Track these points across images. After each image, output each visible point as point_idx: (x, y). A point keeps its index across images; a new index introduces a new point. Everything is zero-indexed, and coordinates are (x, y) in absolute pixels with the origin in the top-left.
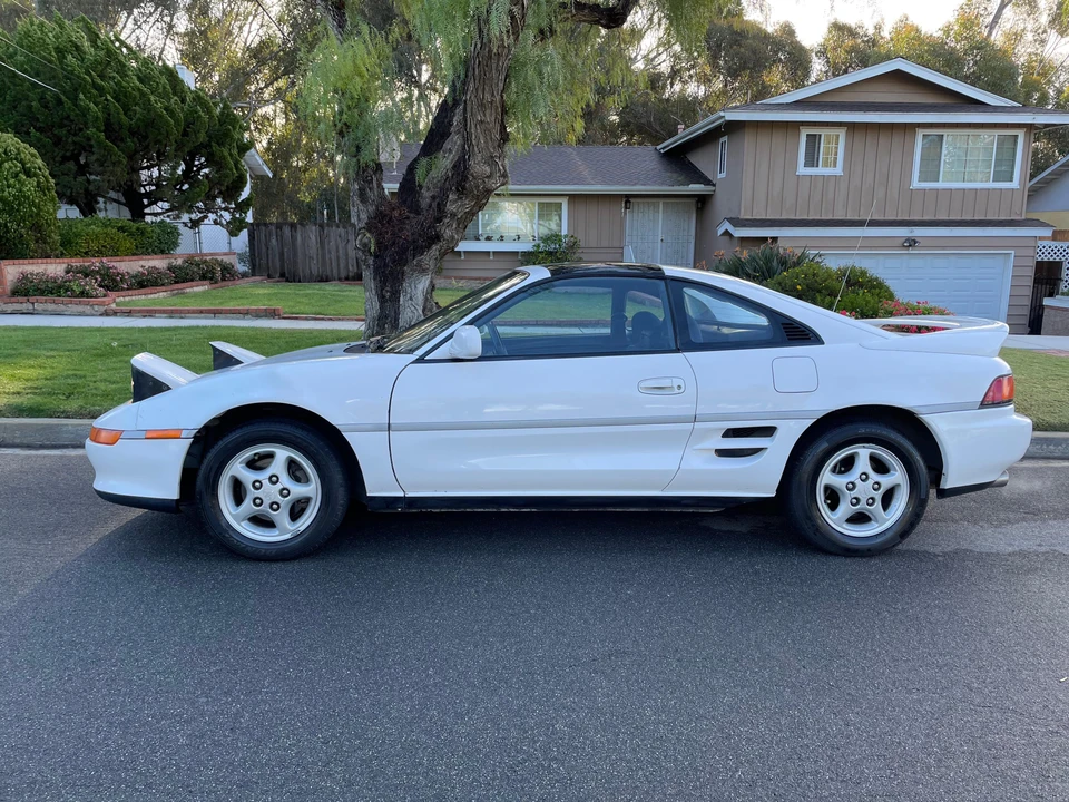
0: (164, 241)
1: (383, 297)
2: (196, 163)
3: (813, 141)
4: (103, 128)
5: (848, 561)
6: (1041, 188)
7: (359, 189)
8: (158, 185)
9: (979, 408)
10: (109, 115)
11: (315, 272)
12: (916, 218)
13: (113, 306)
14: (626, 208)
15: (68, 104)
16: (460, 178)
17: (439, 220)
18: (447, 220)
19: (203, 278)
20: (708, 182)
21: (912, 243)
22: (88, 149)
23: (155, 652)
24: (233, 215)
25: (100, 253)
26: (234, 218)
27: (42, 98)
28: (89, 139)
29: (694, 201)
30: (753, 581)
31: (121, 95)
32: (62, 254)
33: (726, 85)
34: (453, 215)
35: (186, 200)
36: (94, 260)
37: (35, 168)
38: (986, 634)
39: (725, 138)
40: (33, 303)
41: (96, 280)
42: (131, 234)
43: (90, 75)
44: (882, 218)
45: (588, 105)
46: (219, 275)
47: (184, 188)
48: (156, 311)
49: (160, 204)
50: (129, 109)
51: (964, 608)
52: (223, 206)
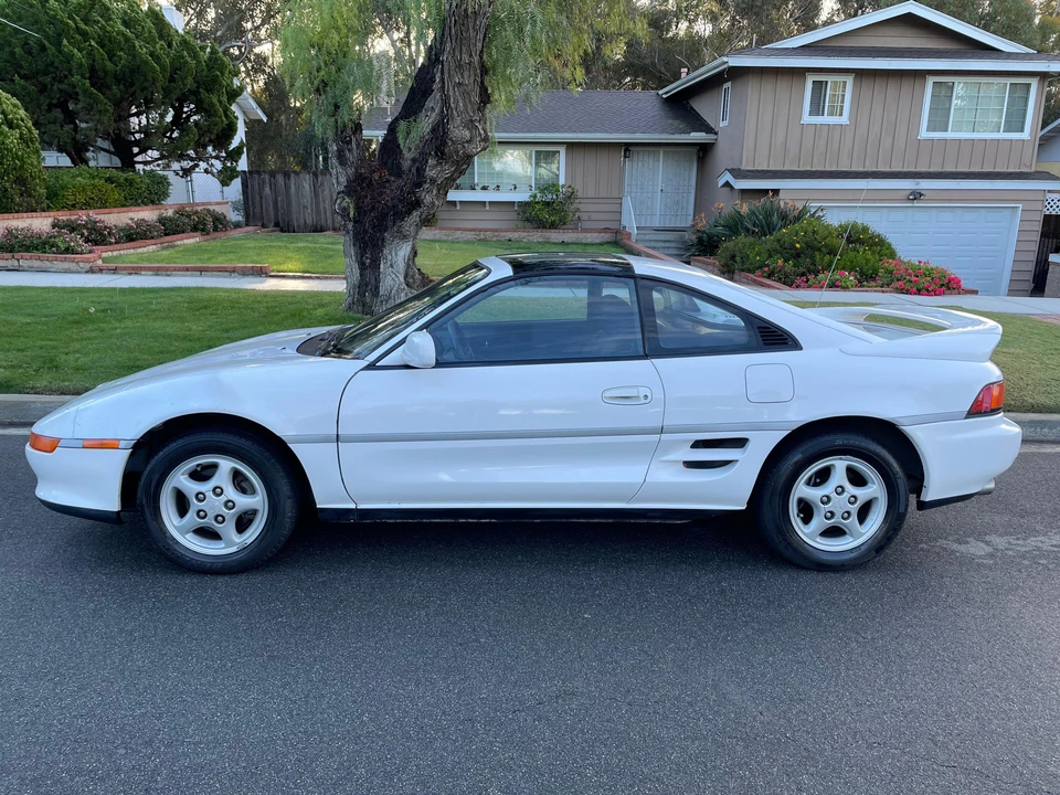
0: (155, 191)
1: (364, 264)
2: (185, 109)
3: (819, 87)
4: (87, 75)
5: (820, 577)
6: (1052, 137)
7: (338, 150)
8: (146, 134)
9: (966, 418)
10: (94, 61)
11: (309, 222)
12: (923, 170)
13: (100, 262)
14: (625, 157)
15: (52, 50)
16: (439, 142)
17: (419, 185)
18: (426, 186)
19: (195, 229)
20: (709, 130)
21: (918, 196)
22: (74, 97)
23: (81, 688)
24: (224, 164)
25: (87, 205)
26: (225, 167)
27: (26, 44)
28: (74, 87)
29: (695, 150)
30: (718, 603)
31: (105, 41)
32: (49, 207)
33: (733, 25)
34: (433, 181)
35: (177, 148)
36: (80, 213)
37: (17, 119)
38: (958, 671)
39: (729, 84)
40: (18, 260)
41: (82, 235)
42: (119, 185)
43: (73, 19)
44: (888, 169)
45: (585, 52)
46: (210, 226)
47: (174, 136)
48: (141, 269)
49: (149, 152)
50: (114, 55)
51: (937, 638)
52: (214, 154)
